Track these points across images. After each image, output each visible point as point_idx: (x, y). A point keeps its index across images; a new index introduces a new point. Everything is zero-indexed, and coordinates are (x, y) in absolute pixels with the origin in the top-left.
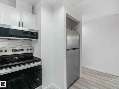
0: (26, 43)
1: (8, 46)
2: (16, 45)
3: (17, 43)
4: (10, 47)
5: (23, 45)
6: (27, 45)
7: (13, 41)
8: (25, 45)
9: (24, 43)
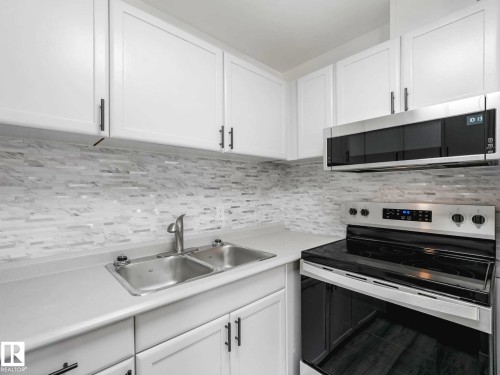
0: (456, 182)
1: (379, 194)
2: (406, 192)
3: (410, 182)
4: (385, 198)
5: (438, 195)
6: (467, 195)
7: (396, 174)
8: (452, 195)
9: (448, 183)
